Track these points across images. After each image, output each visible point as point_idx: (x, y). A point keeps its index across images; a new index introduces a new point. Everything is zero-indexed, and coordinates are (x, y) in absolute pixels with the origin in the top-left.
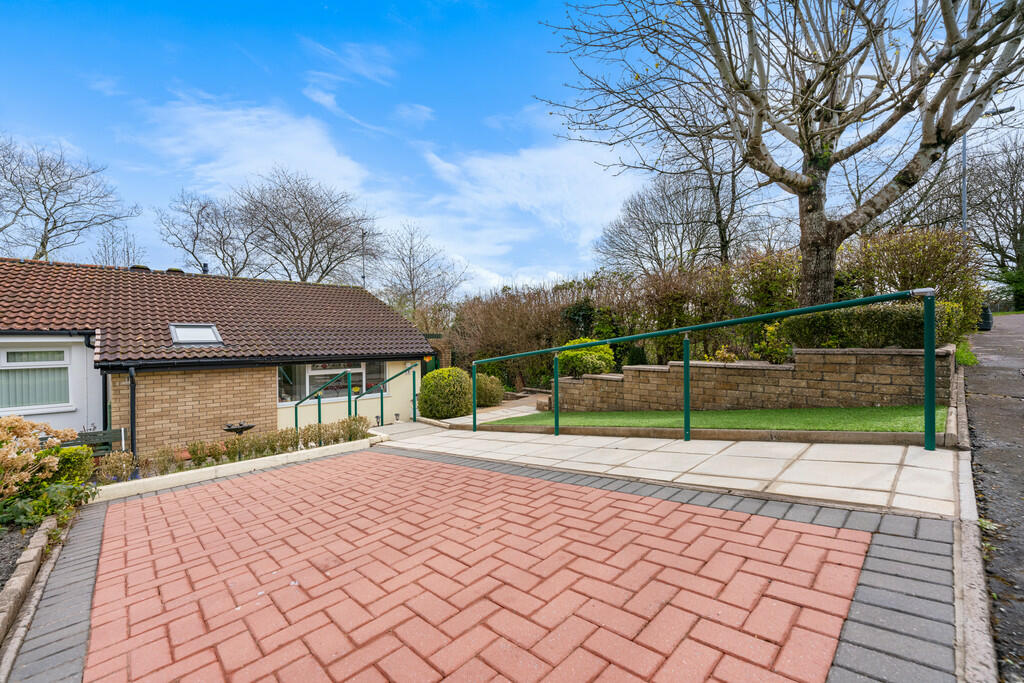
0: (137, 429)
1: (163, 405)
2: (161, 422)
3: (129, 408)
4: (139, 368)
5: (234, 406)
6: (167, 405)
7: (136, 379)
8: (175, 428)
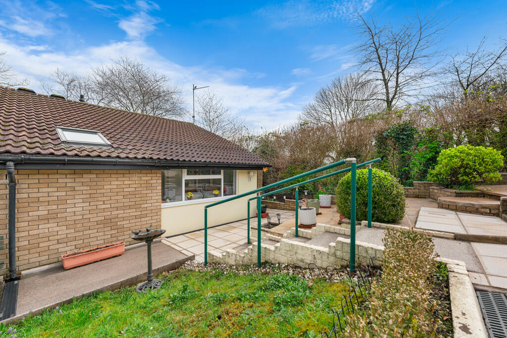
0: (17, 235)
1: (50, 208)
2: (47, 226)
3: (7, 211)
4: (17, 163)
5: (124, 208)
6: (55, 207)
7: (16, 177)
8: (63, 231)
